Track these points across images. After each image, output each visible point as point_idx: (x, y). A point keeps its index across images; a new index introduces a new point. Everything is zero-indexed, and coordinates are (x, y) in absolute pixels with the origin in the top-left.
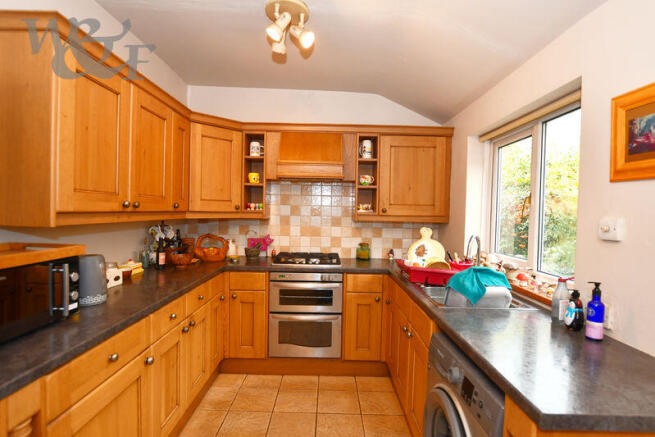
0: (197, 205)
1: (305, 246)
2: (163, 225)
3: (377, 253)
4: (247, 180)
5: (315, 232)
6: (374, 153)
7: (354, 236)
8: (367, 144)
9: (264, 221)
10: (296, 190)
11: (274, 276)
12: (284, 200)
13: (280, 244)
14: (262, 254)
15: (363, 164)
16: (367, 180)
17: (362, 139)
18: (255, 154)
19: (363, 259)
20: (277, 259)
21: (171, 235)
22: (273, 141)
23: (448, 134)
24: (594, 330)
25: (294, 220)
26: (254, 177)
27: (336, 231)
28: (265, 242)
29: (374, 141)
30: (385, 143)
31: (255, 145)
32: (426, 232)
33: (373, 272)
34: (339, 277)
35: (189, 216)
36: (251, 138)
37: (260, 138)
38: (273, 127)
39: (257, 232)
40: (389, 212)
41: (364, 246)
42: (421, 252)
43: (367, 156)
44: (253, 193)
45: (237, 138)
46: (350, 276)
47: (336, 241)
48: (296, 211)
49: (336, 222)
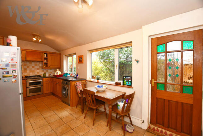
1: (31, 74)
3: (47, 75)
5: (33, 72)
6: (47, 56)
7: (42, 72)
8: (45, 55)
11: (27, 80)
15: (45, 58)
16: (45, 61)
19: (45, 76)
22: (24, 53)
23: (60, 54)
24: (77, 77)
25: (28, 69)
27: (38, 71)
29: (47, 54)
30: (49, 55)
32: (58, 70)
33: (47, 77)
34: (42, 79)
38: (24, 50)
40: (50, 67)
41: (45, 73)
42: (57, 73)
43: (45, 57)
47: (38, 73)
48: (28, 67)
49: (38, 69)
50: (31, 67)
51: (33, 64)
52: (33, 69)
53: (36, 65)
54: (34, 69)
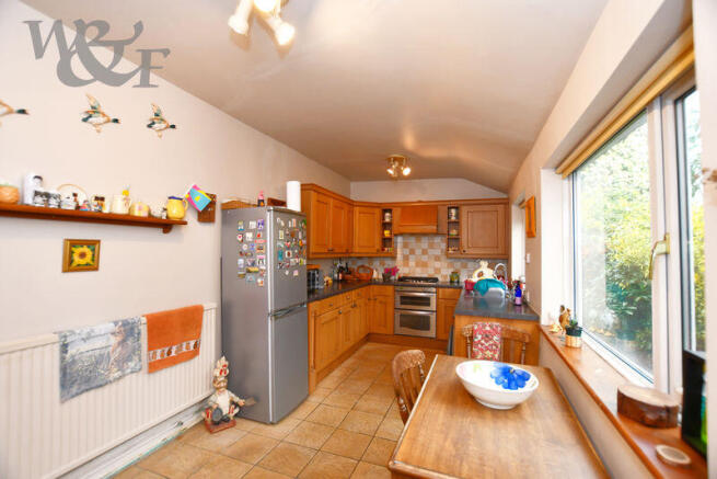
0: (357, 249)
1: (419, 273)
2: (340, 259)
3: (464, 278)
4: (383, 234)
5: (424, 265)
6: (457, 216)
7: (449, 267)
8: (453, 211)
9: (394, 258)
10: (412, 240)
11: (398, 288)
12: (405, 246)
13: (403, 271)
14: (393, 278)
15: (451, 223)
16: (453, 232)
17: (449, 208)
18: (387, 220)
20: (401, 279)
21: (344, 265)
22: (397, 212)
25: (412, 257)
26: (387, 233)
27: (438, 265)
28: (394, 271)
29: (457, 209)
30: (464, 210)
31: (387, 214)
33: (460, 284)
34: (434, 290)
35: (352, 255)
36: (385, 211)
37: (390, 211)
38: (397, 205)
39: (389, 264)
40: (466, 252)
41: (455, 274)
43: (453, 218)
44: (386, 242)
45: (378, 212)
46: (441, 290)
47: (437, 270)
48: (412, 252)
49: (437, 258)
50: (418, 252)
51: (425, 243)
52: (425, 258)
53: (431, 246)
54: (426, 256)
